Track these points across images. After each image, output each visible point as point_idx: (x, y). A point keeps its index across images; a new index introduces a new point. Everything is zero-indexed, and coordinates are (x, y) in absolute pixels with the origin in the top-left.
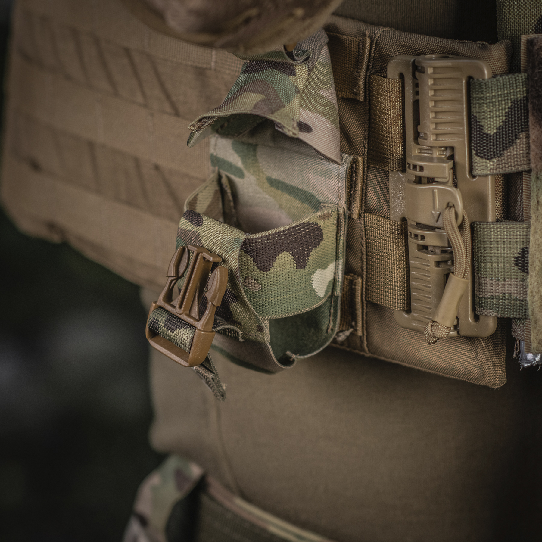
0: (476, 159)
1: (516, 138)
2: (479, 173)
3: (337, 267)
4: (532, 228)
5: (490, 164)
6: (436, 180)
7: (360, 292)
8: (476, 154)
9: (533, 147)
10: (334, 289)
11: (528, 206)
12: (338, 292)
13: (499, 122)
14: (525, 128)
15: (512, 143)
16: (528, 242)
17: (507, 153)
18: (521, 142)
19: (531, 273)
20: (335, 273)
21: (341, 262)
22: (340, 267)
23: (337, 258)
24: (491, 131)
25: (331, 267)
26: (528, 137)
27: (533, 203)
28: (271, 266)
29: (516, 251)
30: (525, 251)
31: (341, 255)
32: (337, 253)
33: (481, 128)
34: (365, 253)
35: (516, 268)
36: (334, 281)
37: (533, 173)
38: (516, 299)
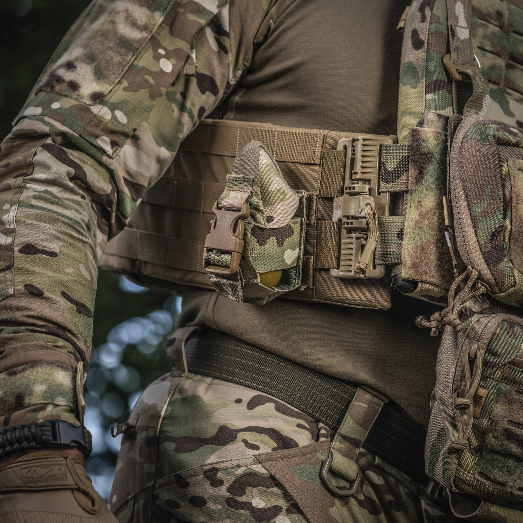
0: (382, 183)
1: (402, 175)
2: (383, 190)
3: (300, 250)
4: (407, 218)
5: (388, 186)
6: (361, 194)
7: (312, 263)
8: (382, 181)
9: (410, 178)
10: (298, 261)
11: (406, 208)
12: (300, 263)
13: (394, 166)
14: (407, 170)
15: (400, 177)
16: (404, 226)
17: (397, 182)
18: (404, 177)
19: (404, 240)
20: (299, 254)
21: (302, 247)
22: (302, 250)
23: (300, 245)
24: (391, 170)
25: (297, 250)
26: (408, 174)
27: (408, 206)
28: (265, 243)
29: (397, 230)
30: (402, 230)
31: (302, 244)
32: (300, 242)
33: (386, 167)
34: (316, 243)
35: (397, 238)
36: (298, 257)
37: (409, 192)
38: (396, 254)
